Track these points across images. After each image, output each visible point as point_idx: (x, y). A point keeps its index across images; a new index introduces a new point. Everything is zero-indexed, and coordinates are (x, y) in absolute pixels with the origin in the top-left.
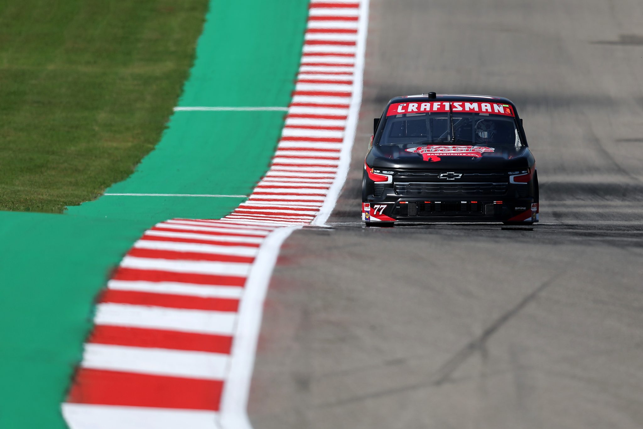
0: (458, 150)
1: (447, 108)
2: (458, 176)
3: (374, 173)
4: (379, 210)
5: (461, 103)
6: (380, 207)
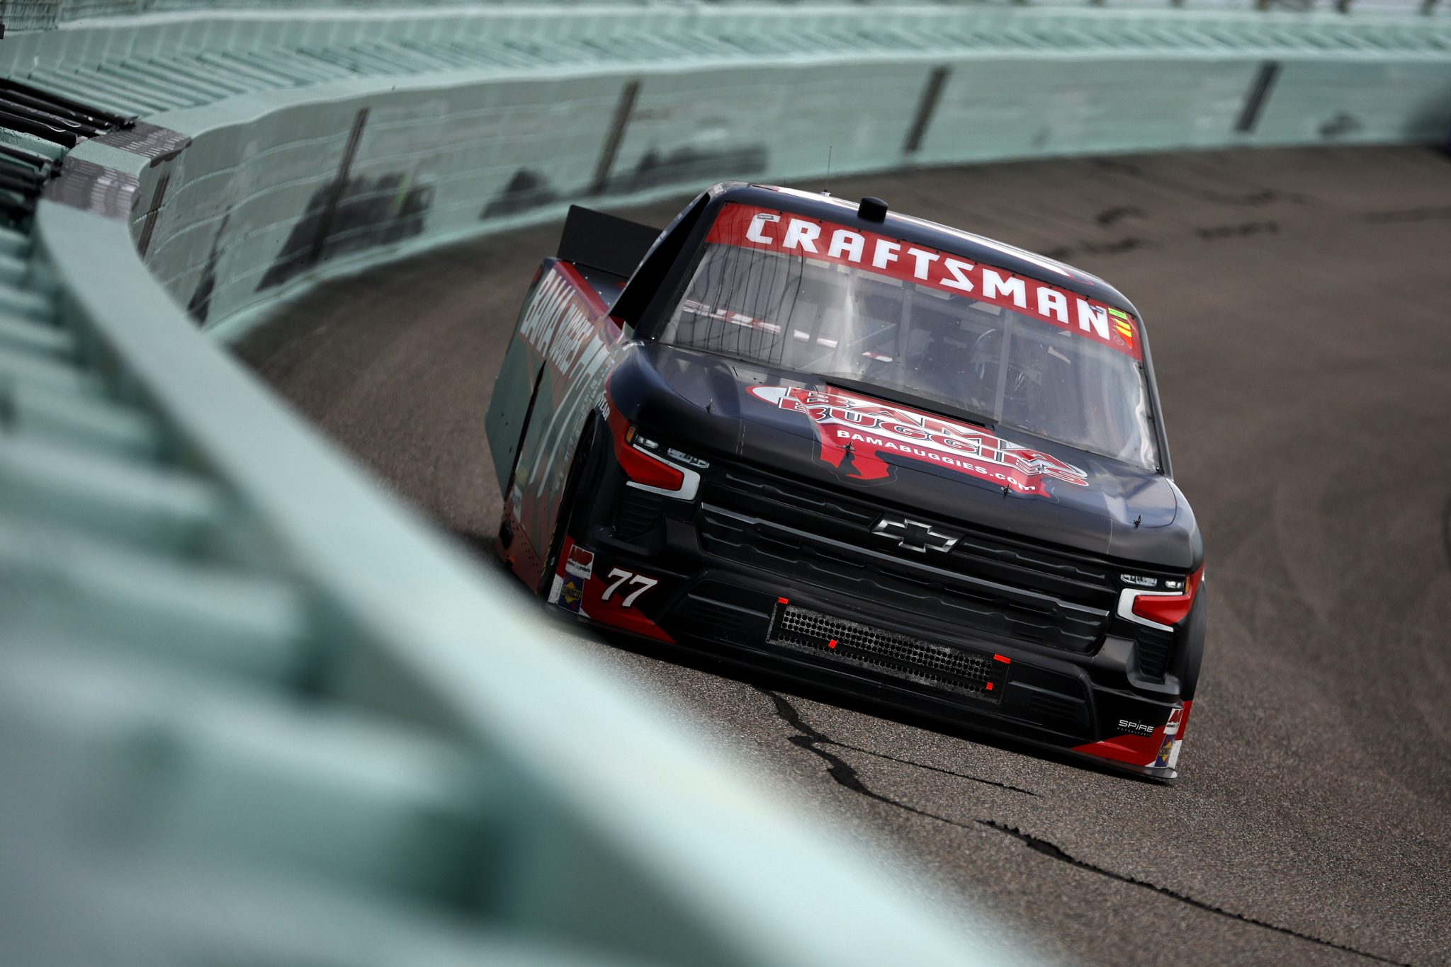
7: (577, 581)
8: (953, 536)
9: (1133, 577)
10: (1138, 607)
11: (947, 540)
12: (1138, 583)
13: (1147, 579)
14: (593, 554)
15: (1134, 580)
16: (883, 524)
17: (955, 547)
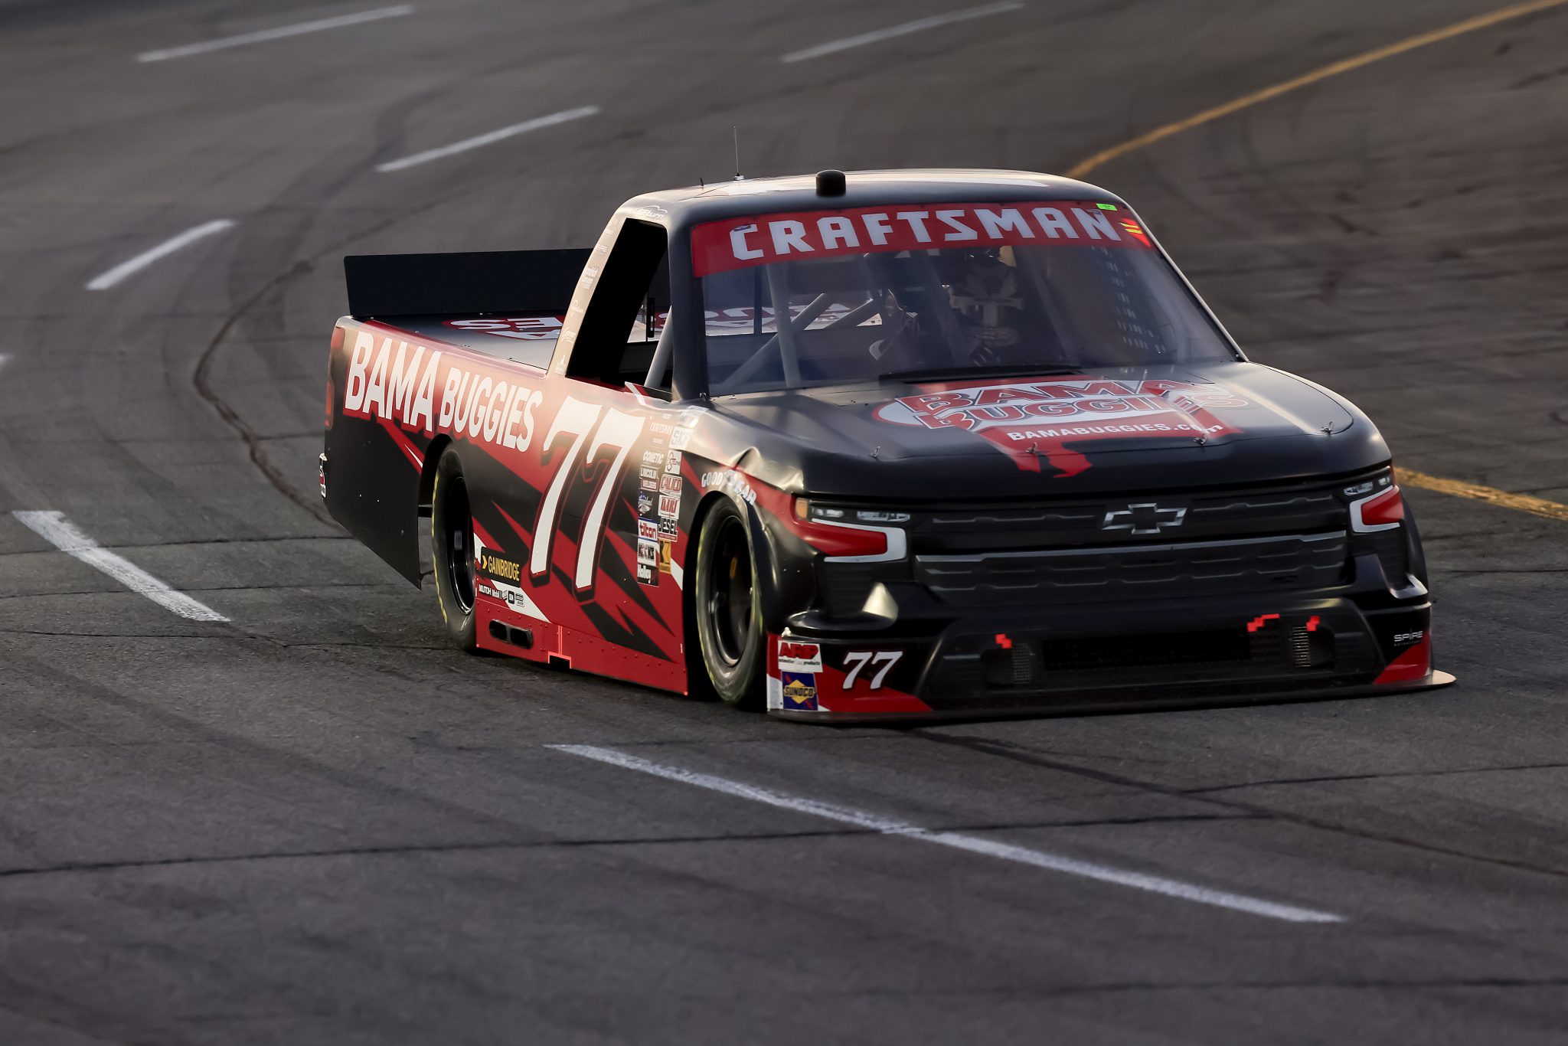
8: (1181, 506)
9: (1354, 488)
10: (1369, 517)
11: (1177, 512)
12: (1360, 492)
13: (1364, 485)
14: (818, 645)
15: (1356, 490)
16: (1109, 517)
17: (1187, 517)
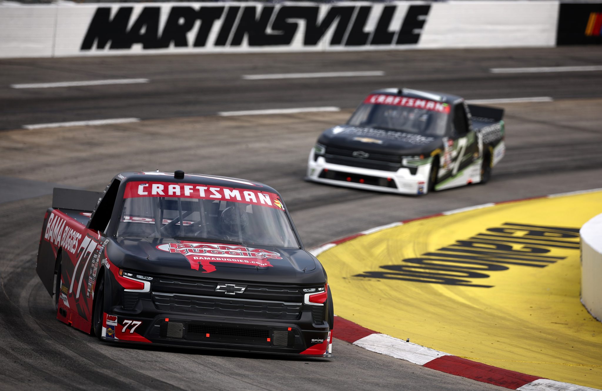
0: (231, 253)
1: (202, 194)
2: (240, 290)
3: (124, 276)
4: (131, 327)
5: (218, 189)
6: (132, 323)
7: (112, 327)
8: (244, 287)
9: (307, 289)
10: (311, 300)
11: (242, 289)
12: (309, 291)
13: (312, 289)
14: (117, 317)
15: (308, 290)
16: (218, 287)
17: (245, 291)
